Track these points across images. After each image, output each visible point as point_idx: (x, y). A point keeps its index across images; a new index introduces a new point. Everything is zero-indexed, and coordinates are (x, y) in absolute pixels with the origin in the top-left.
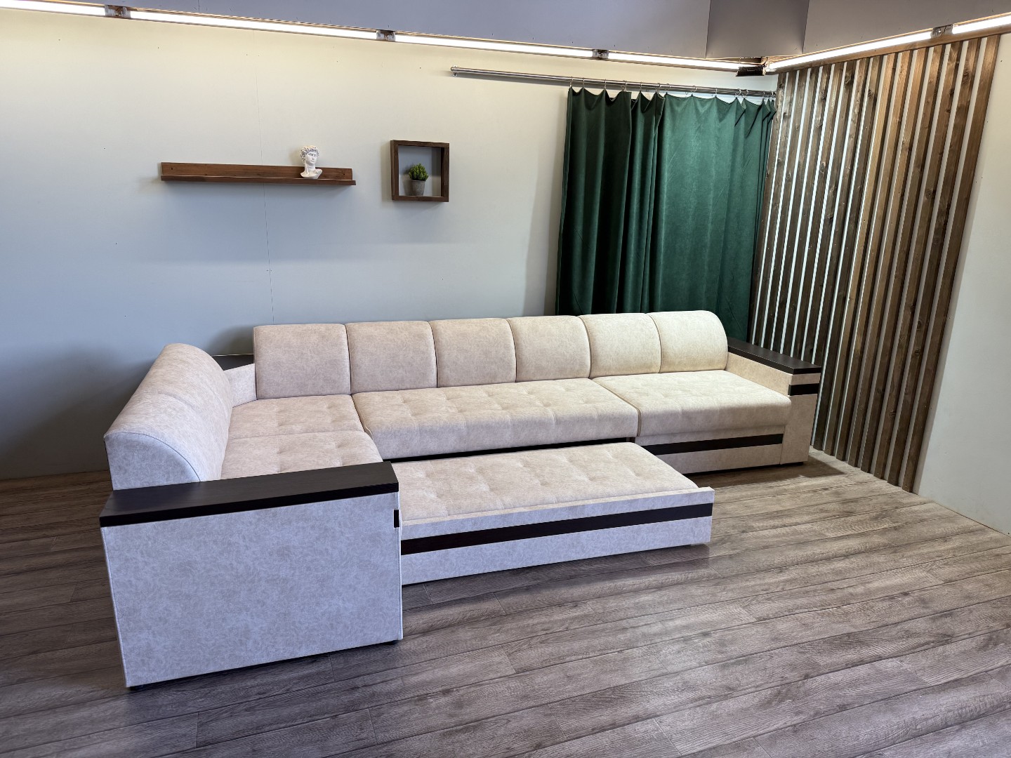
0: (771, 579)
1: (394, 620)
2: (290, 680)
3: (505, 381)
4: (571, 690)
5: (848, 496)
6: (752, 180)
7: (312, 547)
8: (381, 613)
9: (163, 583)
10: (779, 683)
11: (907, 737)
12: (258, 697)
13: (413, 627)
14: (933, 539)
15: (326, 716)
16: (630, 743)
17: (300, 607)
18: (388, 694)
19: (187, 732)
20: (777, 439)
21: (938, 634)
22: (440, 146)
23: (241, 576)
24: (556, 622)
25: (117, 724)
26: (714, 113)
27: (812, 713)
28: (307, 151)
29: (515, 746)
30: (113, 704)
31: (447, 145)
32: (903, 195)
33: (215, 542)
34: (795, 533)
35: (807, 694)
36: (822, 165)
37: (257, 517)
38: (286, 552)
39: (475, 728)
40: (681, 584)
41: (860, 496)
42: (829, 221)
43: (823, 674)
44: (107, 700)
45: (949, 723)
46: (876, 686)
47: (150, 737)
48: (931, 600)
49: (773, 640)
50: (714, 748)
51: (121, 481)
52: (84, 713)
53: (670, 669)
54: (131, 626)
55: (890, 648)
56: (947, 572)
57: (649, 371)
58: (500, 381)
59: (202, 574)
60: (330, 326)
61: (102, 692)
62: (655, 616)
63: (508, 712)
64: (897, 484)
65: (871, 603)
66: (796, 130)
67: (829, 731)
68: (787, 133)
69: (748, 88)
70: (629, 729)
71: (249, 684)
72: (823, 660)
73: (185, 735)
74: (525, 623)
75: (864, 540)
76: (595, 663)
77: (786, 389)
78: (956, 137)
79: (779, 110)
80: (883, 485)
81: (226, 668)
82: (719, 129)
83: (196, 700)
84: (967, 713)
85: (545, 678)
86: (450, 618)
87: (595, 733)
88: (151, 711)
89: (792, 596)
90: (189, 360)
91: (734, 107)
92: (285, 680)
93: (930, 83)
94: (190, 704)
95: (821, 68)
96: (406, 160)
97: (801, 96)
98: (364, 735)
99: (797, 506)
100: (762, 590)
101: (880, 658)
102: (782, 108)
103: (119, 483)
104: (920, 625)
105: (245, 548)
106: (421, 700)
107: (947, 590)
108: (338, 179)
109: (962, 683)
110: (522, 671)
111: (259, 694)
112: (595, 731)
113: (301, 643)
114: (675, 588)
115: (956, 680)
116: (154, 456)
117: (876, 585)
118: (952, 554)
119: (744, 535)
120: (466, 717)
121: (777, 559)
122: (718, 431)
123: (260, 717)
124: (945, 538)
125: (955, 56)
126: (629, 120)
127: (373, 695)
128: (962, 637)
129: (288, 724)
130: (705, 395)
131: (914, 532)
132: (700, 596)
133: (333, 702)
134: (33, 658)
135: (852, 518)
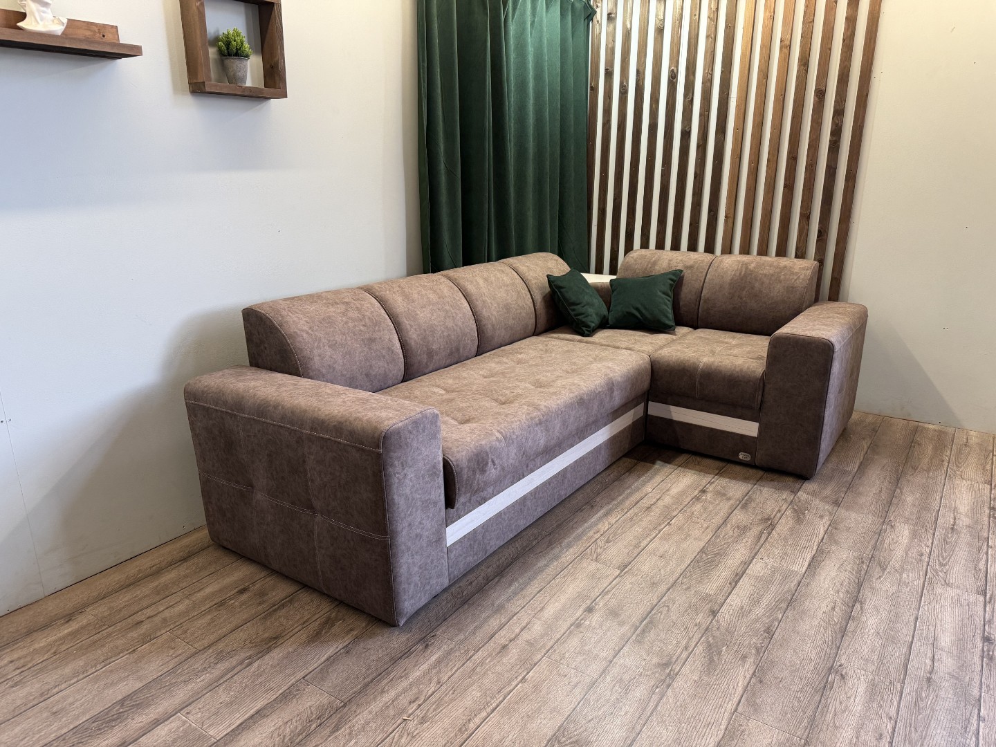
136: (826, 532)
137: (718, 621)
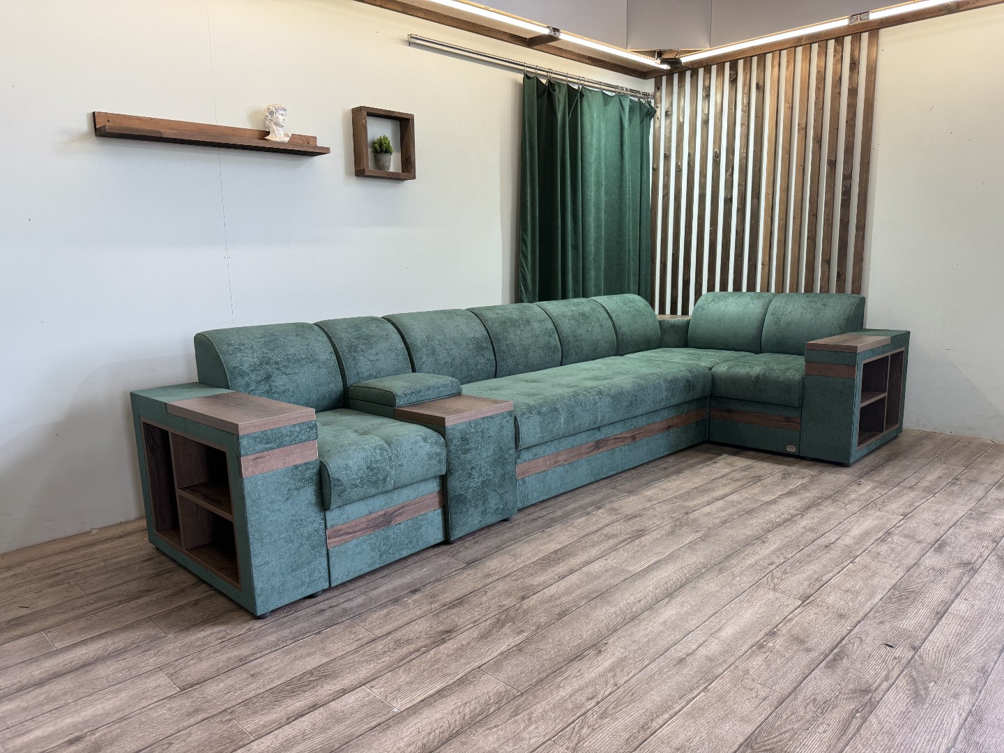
12: (593, 702)
15: (696, 693)
86: (675, 579)
98: (763, 694)
110: (806, 599)
133: (679, 678)
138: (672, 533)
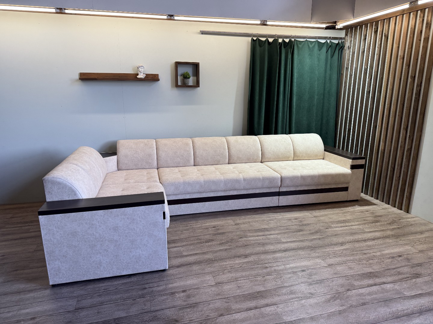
0: (337, 248)
1: (164, 260)
2: (118, 284)
3: (224, 163)
4: (239, 292)
5: (377, 214)
6: (335, 77)
7: (127, 227)
8: (158, 257)
9: (65, 240)
10: (335, 292)
11: (393, 318)
12: (104, 291)
13: (174, 264)
14: (416, 233)
16: (263, 316)
17: (123, 253)
18: (159, 291)
19: (72, 304)
20: (346, 189)
21: (414, 274)
22: (196, 64)
23: (98, 238)
24: (236, 264)
25: (44, 299)
26: (316, 47)
27: (349, 306)
28: (139, 67)
29: (211, 315)
30: (44, 292)
31: (199, 63)
32: (400, 79)
33: (86, 223)
34: (351, 229)
35: (347, 297)
36: (365, 68)
37: (104, 213)
38: (117, 229)
39: (194, 306)
40: (295, 249)
41: (384, 214)
42: (369, 92)
43: (357, 289)
44: (41, 290)
45: (414, 313)
46: (381, 295)
47: (56, 305)
48: (411, 259)
49: (335, 274)
50: (301, 319)
51: (49, 198)
52: (32, 295)
53: (286, 285)
54: (51, 258)
55: (390, 279)
56: (421, 247)
57: (288, 160)
58: (222, 164)
59: (81, 237)
60: (149, 140)
61: (41, 286)
62: (281, 262)
63: (210, 300)
64: (401, 209)
65: (383, 260)
66: (354, 53)
67: (356, 314)
68: (350, 55)
69: (332, 36)
70: (263, 309)
71: (101, 285)
72: (356, 283)
73: (71, 305)
74: (223, 264)
75: (382, 233)
76: (252, 281)
77: (349, 166)
78: (424, 51)
79: (346, 46)
80: (395, 210)
81: (92, 279)
82: (319, 55)
83: (78, 291)
84: (423, 308)
85: (228, 287)
86: (190, 261)
87: (248, 311)
88: (58, 295)
89: (345, 255)
90: (87, 152)
91: (326, 44)
92: (116, 284)
93: (411, 28)
94: (75, 292)
95: (364, 26)
96: (181, 70)
97: (355, 38)
99: (353, 218)
100: (333, 253)
101: (384, 283)
102: (347, 44)
103: (49, 199)
104: (406, 270)
105: (99, 226)
106: (172, 294)
107: (420, 255)
108: (153, 78)
109: (423, 295)
110: (218, 284)
111: (104, 289)
112: (247, 310)
113: (124, 269)
114: (292, 251)
115: (420, 294)
116: (63, 187)
117: (386, 252)
118: (424, 239)
119: (327, 230)
120: (191, 302)
121: (341, 240)
122: (318, 185)
123: (103, 299)
124: (421, 233)
125: (422, 15)
126: (278, 51)
127: (152, 291)
128: (426, 275)
129: (115, 302)
130: (312, 169)
131: (407, 230)
132: (303, 255)
134: (15, 272)
135: (379, 223)
136: (332, 312)
137: (217, 319)
138: (221, 244)
